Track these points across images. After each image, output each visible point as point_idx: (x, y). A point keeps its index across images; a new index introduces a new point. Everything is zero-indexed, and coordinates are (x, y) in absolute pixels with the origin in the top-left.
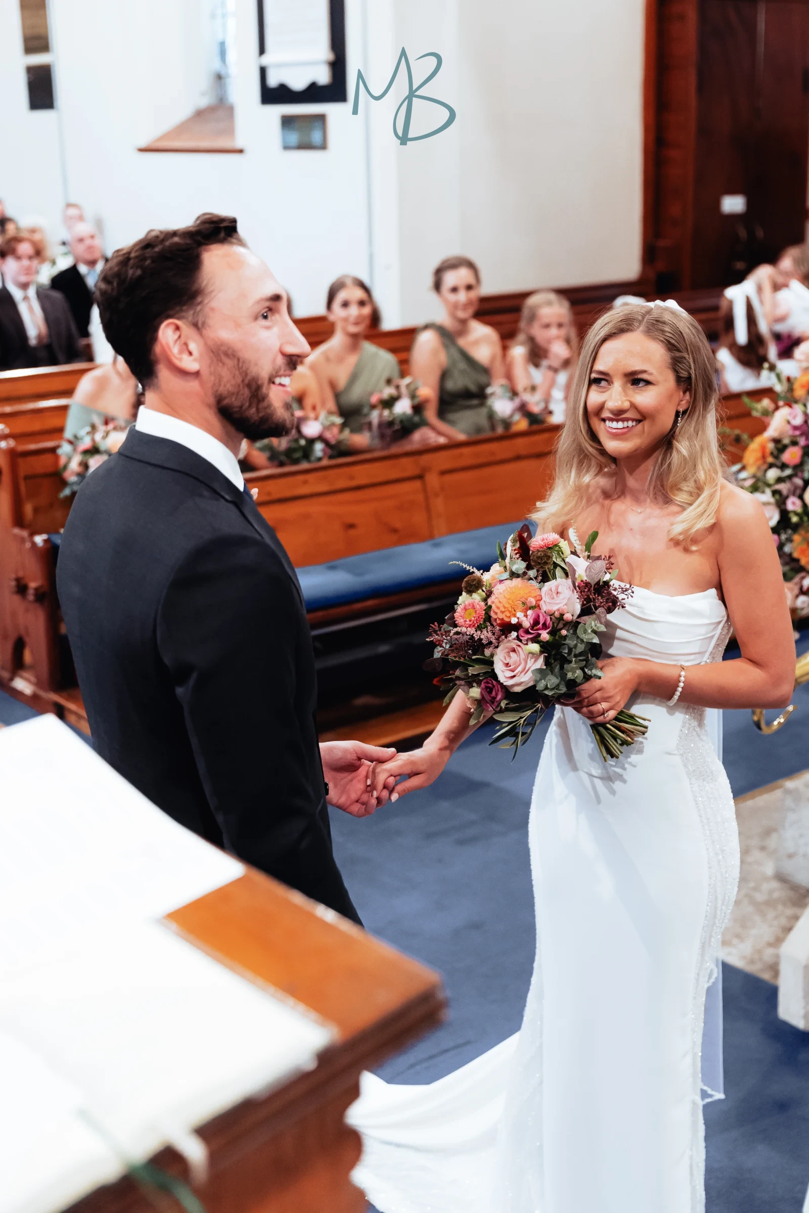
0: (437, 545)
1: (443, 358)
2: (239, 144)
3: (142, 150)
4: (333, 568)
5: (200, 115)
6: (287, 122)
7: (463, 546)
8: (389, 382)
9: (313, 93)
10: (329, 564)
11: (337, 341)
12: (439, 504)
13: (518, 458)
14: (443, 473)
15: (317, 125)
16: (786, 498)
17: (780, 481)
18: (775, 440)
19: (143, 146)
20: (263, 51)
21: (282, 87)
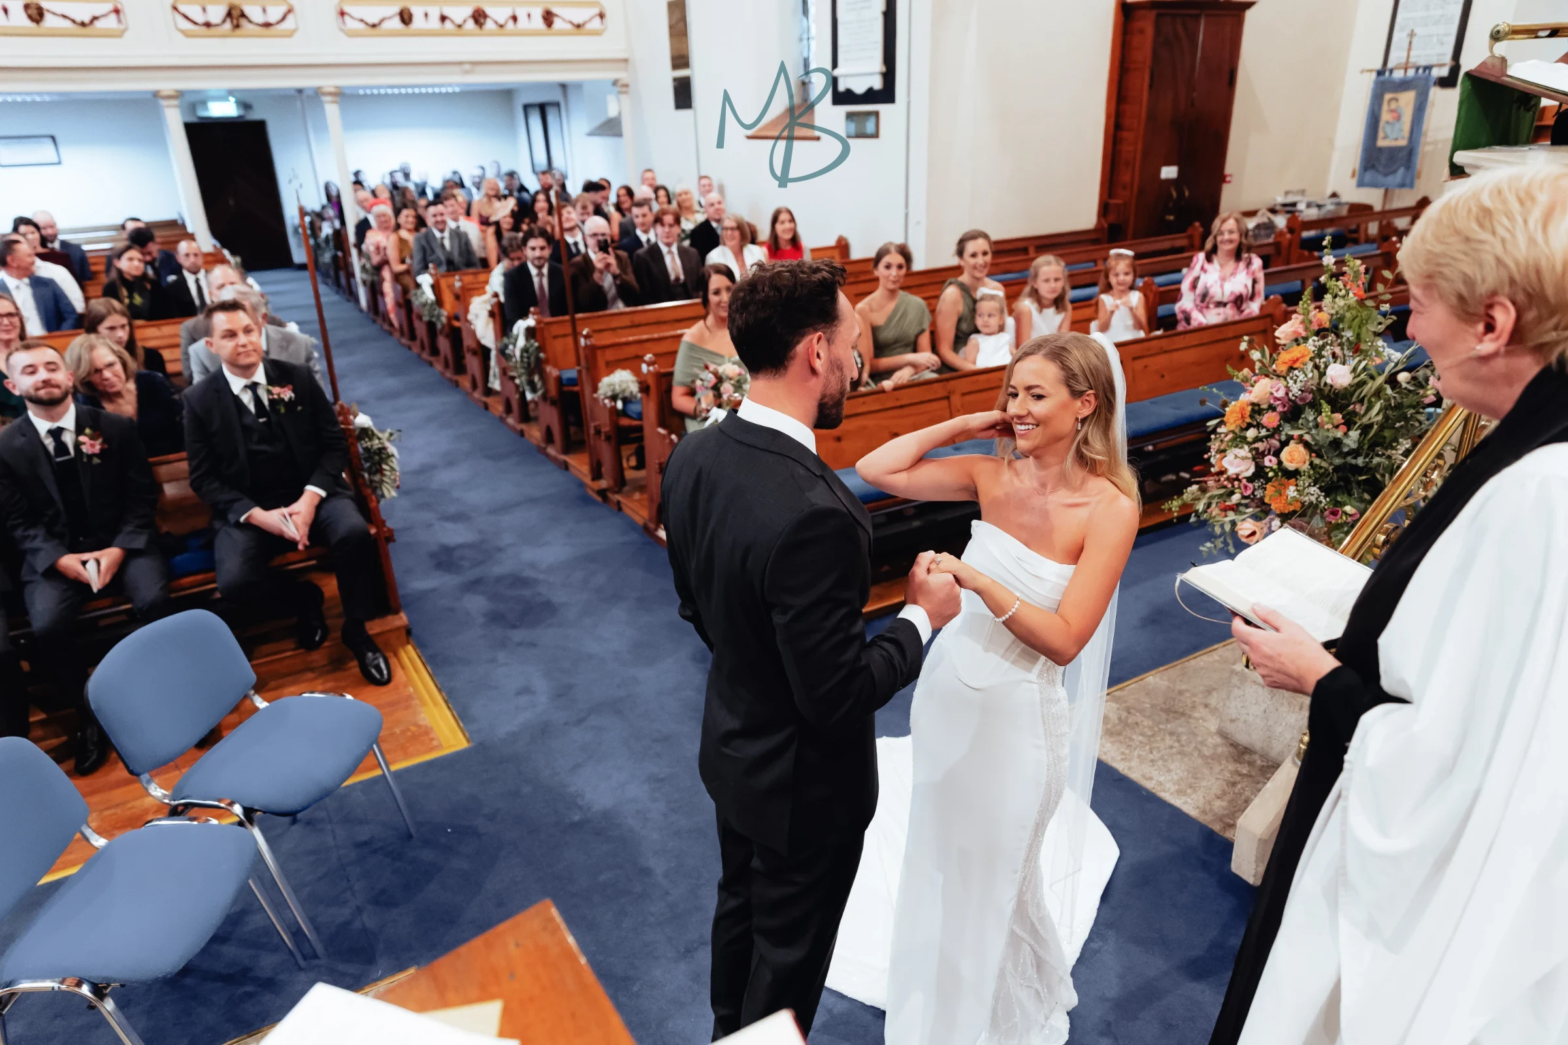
0: (957, 449)
1: (961, 307)
2: (816, 133)
3: (751, 138)
6: (850, 116)
9: (871, 96)
11: (879, 294)
14: (964, 394)
15: (872, 120)
16: (1263, 455)
17: (1257, 439)
18: (1253, 404)
19: (749, 134)
20: (835, 65)
21: (849, 91)
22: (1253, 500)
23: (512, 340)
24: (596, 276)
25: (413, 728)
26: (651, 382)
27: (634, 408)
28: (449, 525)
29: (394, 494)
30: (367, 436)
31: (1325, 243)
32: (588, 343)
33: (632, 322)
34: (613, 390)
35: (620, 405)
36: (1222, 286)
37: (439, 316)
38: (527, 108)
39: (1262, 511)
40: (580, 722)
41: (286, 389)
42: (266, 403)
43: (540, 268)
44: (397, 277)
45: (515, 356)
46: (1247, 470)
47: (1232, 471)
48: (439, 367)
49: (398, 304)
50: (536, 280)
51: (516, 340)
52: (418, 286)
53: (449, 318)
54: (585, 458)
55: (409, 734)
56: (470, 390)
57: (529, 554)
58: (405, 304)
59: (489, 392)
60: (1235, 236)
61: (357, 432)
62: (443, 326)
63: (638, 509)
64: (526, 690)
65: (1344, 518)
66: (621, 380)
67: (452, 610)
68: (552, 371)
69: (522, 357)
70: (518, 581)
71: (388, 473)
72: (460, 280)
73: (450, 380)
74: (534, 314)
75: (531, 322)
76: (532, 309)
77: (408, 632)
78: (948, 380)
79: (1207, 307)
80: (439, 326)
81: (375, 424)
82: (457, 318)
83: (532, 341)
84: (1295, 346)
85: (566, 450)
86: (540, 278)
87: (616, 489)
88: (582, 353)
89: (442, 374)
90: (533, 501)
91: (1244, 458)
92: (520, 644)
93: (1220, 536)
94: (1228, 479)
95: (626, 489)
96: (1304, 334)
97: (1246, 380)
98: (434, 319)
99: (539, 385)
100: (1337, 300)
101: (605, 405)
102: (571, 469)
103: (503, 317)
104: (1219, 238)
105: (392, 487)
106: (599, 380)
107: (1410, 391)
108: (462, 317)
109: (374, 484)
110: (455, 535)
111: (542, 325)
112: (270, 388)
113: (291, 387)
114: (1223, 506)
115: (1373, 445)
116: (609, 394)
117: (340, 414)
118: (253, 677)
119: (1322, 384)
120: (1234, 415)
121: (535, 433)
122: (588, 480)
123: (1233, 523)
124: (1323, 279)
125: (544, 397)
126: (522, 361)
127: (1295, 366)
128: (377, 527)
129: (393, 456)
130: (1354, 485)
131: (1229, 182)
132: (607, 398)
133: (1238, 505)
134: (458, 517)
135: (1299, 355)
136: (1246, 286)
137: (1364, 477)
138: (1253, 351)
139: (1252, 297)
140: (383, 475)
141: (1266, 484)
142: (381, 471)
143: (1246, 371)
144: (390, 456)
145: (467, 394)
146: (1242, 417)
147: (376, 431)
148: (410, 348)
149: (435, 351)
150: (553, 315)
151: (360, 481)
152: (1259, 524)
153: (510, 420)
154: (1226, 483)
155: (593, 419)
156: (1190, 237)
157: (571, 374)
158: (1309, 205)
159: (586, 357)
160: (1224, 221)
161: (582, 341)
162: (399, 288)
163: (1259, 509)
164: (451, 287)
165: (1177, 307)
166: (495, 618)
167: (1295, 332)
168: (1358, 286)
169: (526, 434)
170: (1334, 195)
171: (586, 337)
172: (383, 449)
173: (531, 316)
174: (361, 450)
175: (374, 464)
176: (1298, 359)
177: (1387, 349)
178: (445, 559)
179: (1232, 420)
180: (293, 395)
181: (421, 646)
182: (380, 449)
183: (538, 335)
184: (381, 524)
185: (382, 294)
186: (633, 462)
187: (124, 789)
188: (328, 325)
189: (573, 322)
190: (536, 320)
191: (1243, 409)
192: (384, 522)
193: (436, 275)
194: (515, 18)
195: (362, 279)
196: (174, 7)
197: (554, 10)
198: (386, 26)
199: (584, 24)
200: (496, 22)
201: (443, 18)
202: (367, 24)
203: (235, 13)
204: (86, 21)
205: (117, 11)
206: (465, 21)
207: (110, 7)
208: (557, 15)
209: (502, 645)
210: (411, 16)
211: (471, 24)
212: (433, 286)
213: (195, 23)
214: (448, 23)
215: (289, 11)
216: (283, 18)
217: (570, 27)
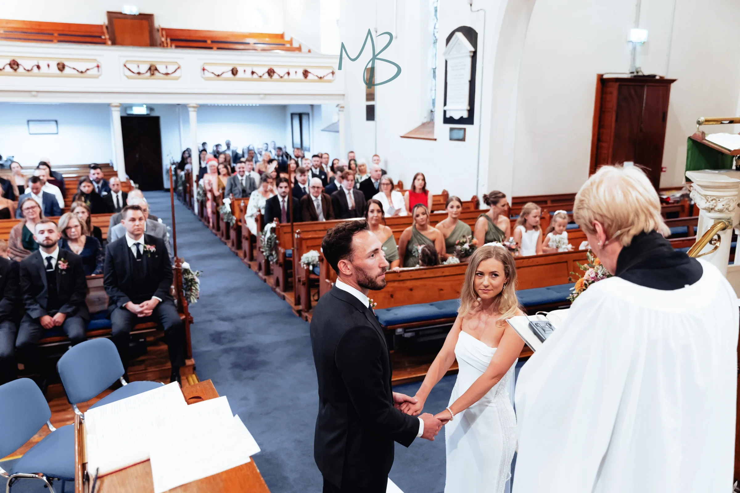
1: (487, 228)
2: (435, 138)
3: (402, 137)
4: (432, 305)
5: (424, 124)
6: (452, 130)
8: (464, 236)
9: (461, 121)
10: (431, 303)
11: (448, 220)
15: (462, 132)
18: (586, 281)
19: (402, 136)
20: (445, 104)
21: (451, 118)
23: (264, 233)
27: (318, 270)
28: (222, 323)
29: (196, 301)
30: (187, 273)
32: (299, 236)
34: (308, 261)
35: (311, 268)
37: (232, 219)
38: (292, 115)
40: (268, 414)
41: (152, 247)
42: (142, 252)
43: (283, 198)
45: (265, 241)
48: (229, 245)
49: (213, 213)
50: (281, 204)
51: (266, 233)
52: (223, 204)
53: (237, 221)
54: (293, 294)
56: (243, 258)
58: (216, 213)
61: (182, 271)
62: (234, 224)
66: (312, 256)
67: (215, 360)
68: (282, 250)
69: (268, 241)
70: (251, 350)
71: (194, 291)
72: (244, 202)
73: (234, 252)
74: (276, 221)
75: (274, 225)
76: (275, 219)
77: (194, 368)
80: (231, 225)
81: (191, 267)
82: (240, 221)
83: (273, 234)
85: (285, 290)
86: (283, 203)
87: (306, 310)
88: (295, 241)
89: (230, 249)
90: (265, 314)
95: (311, 310)
97: (585, 269)
98: (229, 221)
99: (275, 256)
101: (304, 267)
102: (286, 299)
103: (262, 221)
105: (195, 298)
106: (302, 255)
108: (243, 221)
109: (187, 296)
110: (224, 327)
111: (279, 227)
112: (146, 245)
113: (155, 246)
116: (306, 262)
117: (176, 261)
118: (123, 371)
120: (579, 285)
121: (271, 281)
122: (293, 305)
125: (277, 262)
126: (267, 244)
128: (186, 316)
131: (665, 171)
132: (305, 264)
134: (227, 319)
140: (192, 292)
142: (191, 290)
143: (586, 265)
144: (196, 283)
145: (242, 259)
147: (191, 271)
148: (216, 235)
149: (228, 237)
153: (260, 274)
155: (298, 274)
157: (290, 251)
159: (297, 244)
161: (296, 235)
162: (215, 204)
164: (239, 205)
166: (236, 365)
169: (267, 281)
171: (298, 233)
172: (193, 280)
173: (274, 222)
174: (183, 280)
175: (188, 286)
178: (217, 338)
179: (577, 288)
180: (155, 250)
181: (199, 375)
182: (191, 279)
183: (277, 232)
184: (188, 314)
185: (206, 207)
186: (315, 298)
188: (176, 221)
190: (276, 224)
191: (582, 283)
192: (189, 314)
194: (288, 74)
195: (197, 198)
196: (125, 66)
197: (309, 70)
198: (224, 76)
199: (323, 77)
200: (279, 75)
201: (253, 73)
202: (215, 74)
203: (153, 68)
204: (84, 70)
205: (98, 66)
206: (263, 74)
207: (95, 64)
208: (310, 72)
209: (238, 378)
210: (237, 71)
211: (266, 76)
212: (230, 205)
213: (133, 73)
214: (255, 75)
215: (178, 68)
216: (175, 71)
217: (316, 78)
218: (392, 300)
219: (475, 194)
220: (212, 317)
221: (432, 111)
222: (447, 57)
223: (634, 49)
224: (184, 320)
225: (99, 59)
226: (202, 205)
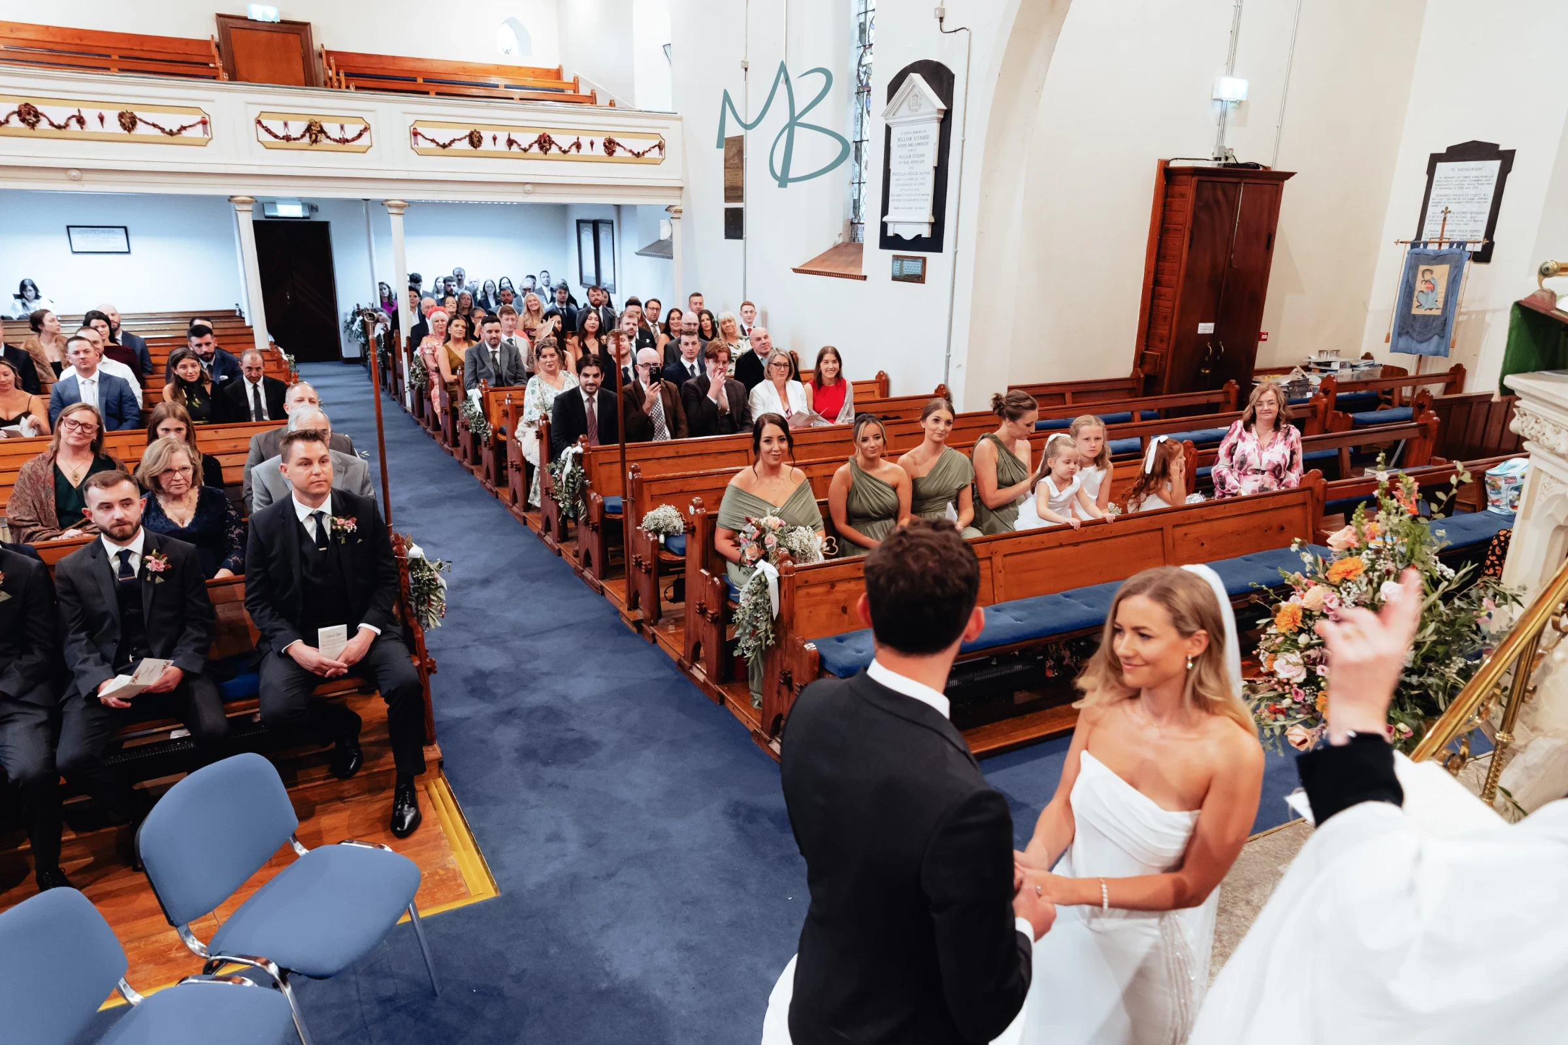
1: (996, 458)
2: (864, 273)
3: (795, 270)
5: (836, 247)
6: (896, 258)
7: (1017, 614)
9: (918, 243)
11: (924, 446)
12: (1000, 577)
13: (1061, 545)
14: (1005, 556)
15: (919, 265)
16: (1315, 662)
17: (1309, 647)
18: (1304, 610)
19: (796, 267)
20: (885, 211)
21: (897, 236)
22: (1304, 706)
23: (559, 466)
24: (646, 406)
25: (441, 872)
26: (697, 524)
27: (677, 543)
28: (483, 649)
29: (438, 623)
30: (419, 565)
31: (1379, 459)
32: (636, 477)
33: (677, 453)
34: (656, 525)
35: (662, 539)
36: (1260, 456)
37: (485, 429)
38: (579, 222)
39: (1313, 718)
40: (610, 875)
41: (350, 521)
42: (328, 532)
43: (591, 394)
44: (445, 386)
45: (561, 480)
46: (1298, 676)
47: (1283, 675)
48: (479, 476)
50: (587, 405)
51: (564, 465)
52: (466, 397)
53: (495, 432)
54: (622, 584)
55: (437, 877)
56: (510, 503)
57: (560, 686)
59: (528, 507)
60: (1275, 408)
61: (408, 563)
62: (488, 439)
63: (672, 643)
64: (555, 837)
65: (1398, 735)
66: (665, 515)
67: (483, 741)
68: (596, 498)
69: (568, 482)
70: (551, 714)
71: (435, 603)
72: (511, 398)
73: (490, 491)
74: (583, 441)
76: (581, 436)
77: (441, 764)
78: (990, 541)
79: (1245, 474)
80: (484, 438)
81: (427, 555)
82: (503, 432)
83: (579, 467)
84: (1349, 558)
85: (602, 578)
86: (591, 406)
87: (652, 621)
88: (628, 485)
89: (483, 483)
90: (568, 626)
91: (1295, 664)
92: (550, 785)
93: (1269, 739)
94: (1279, 682)
95: (661, 621)
96: (1357, 545)
97: (1298, 583)
98: (480, 431)
99: (582, 510)
100: (1391, 517)
101: (648, 538)
102: (607, 595)
104: (1258, 409)
105: (437, 616)
106: (644, 514)
107: (1462, 609)
108: (508, 432)
109: (420, 614)
110: (491, 660)
112: (335, 519)
113: (355, 519)
114: (1272, 708)
115: (1426, 658)
116: (653, 527)
117: (394, 544)
119: (1376, 599)
120: (1286, 618)
121: (572, 554)
122: (624, 609)
123: (1284, 728)
124: (1376, 493)
125: (586, 522)
126: (567, 486)
127: (1349, 578)
128: (421, 660)
129: (442, 587)
130: (1407, 701)
131: (1265, 340)
132: (650, 531)
133: (1289, 708)
134: (494, 641)
135: (1353, 568)
136: (1284, 456)
137: (1416, 692)
138: (1304, 553)
139: (1290, 468)
140: (430, 605)
141: (1318, 691)
142: (428, 602)
143: (1298, 574)
144: (438, 587)
145: (507, 506)
146: (1294, 621)
147: (427, 562)
148: (451, 454)
149: (477, 460)
150: (601, 444)
151: (408, 610)
152: (1309, 731)
153: (549, 539)
154: (1276, 686)
155: (635, 551)
156: (1227, 393)
157: (617, 501)
158: (1343, 366)
159: (633, 490)
160: (1263, 392)
161: (630, 474)
162: (448, 396)
163: (1309, 716)
164: (499, 402)
165: (1214, 470)
166: (527, 754)
167: (1348, 542)
168: (1411, 502)
169: (563, 554)
170: (1368, 356)
171: (634, 471)
172: (432, 580)
173: (579, 443)
174: (411, 580)
175: (421, 594)
176: (1351, 571)
177: (1439, 564)
178: (479, 685)
179: (1283, 623)
180: (355, 527)
181: (452, 781)
182: (429, 580)
183: (585, 461)
184: (425, 655)
185: (430, 399)
186: (670, 593)
187: (148, 920)
189: (623, 450)
191: (1295, 613)
193: (486, 389)
194: (578, 146)
195: (410, 382)
196: (259, 122)
197: (617, 140)
198: (455, 146)
199: (643, 154)
200: (560, 148)
201: (510, 142)
202: (438, 144)
203: (315, 129)
204: (175, 130)
205: (204, 123)
206: (531, 146)
207: (199, 118)
208: (619, 145)
209: (534, 784)
210: (480, 139)
211: (536, 148)
212: (481, 400)
213: (276, 137)
214: (515, 148)
215: (366, 129)
216: (360, 135)
217: (630, 155)
218: (846, 617)
219: (943, 382)
220: (463, 637)
221: (852, 223)
222: (889, 122)
223: (1224, 114)
224: (419, 668)
225: (206, 107)
226: (422, 395)
